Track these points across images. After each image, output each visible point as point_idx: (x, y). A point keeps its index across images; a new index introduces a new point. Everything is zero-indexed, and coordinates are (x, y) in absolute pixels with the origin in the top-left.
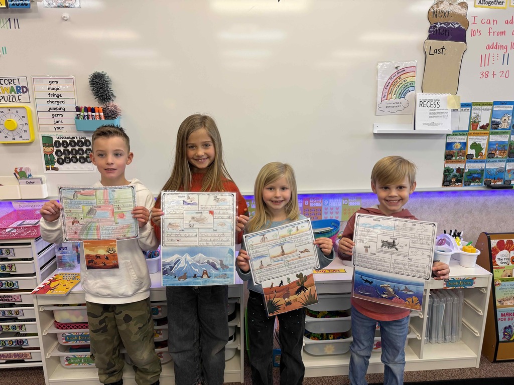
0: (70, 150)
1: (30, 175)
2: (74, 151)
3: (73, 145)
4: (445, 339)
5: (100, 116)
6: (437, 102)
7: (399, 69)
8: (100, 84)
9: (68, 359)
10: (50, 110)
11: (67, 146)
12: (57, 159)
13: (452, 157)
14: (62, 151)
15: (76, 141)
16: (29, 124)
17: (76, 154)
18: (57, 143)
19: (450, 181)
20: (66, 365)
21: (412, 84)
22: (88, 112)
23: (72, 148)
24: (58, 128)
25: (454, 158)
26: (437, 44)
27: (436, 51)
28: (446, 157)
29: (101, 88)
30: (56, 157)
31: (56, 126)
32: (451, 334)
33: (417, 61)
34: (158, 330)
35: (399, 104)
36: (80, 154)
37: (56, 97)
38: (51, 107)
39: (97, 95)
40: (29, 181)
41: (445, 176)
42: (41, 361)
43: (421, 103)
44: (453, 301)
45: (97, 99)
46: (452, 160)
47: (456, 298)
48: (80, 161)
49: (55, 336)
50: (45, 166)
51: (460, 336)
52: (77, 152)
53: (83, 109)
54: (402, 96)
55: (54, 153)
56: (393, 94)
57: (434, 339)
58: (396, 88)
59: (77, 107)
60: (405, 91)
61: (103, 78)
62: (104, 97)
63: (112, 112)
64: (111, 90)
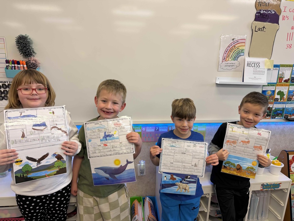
0: (2, 91)
3: (5, 87)
4: (258, 219)
5: (24, 67)
6: (258, 63)
7: (235, 40)
8: (23, 44)
15: (7, 85)
21: (242, 51)
22: (14, 64)
23: (4, 89)
26: (260, 24)
27: (259, 29)
29: (24, 47)
32: (262, 215)
33: (247, 36)
35: (234, 65)
39: (22, 52)
43: (248, 64)
44: (264, 196)
45: (22, 54)
47: (266, 194)
51: (267, 217)
53: (11, 62)
54: (236, 59)
56: (230, 57)
58: (232, 53)
59: (6, 60)
60: (238, 56)
61: (26, 39)
62: (27, 53)
63: (33, 64)
64: (32, 48)
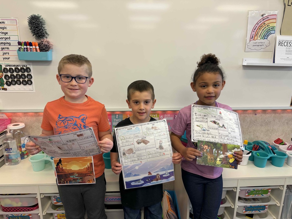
0: (15, 75)
2: (18, 76)
3: (17, 71)
5: (36, 49)
7: (264, 16)
8: (36, 24)
11: (13, 72)
12: (5, 82)
14: (9, 75)
15: (20, 68)
17: (20, 78)
18: (6, 70)
21: (273, 28)
22: (27, 46)
23: (16, 73)
24: (6, 58)
29: (37, 27)
30: (5, 81)
31: (4, 57)
33: (278, 11)
35: (263, 44)
36: (23, 78)
37: (3, 34)
39: (34, 33)
43: (280, 43)
45: (35, 36)
48: (23, 84)
52: (21, 77)
53: (23, 44)
54: (266, 38)
55: (3, 77)
56: (259, 35)
58: (261, 31)
59: (19, 42)
60: (268, 34)
61: (38, 19)
62: (39, 34)
63: (45, 46)
64: (44, 29)
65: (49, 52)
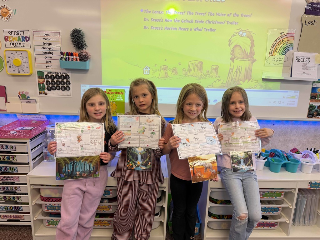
0: (55, 81)
1: (28, 97)
2: (58, 82)
3: (58, 78)
4: (305, 223)
5: (76, 59)
6: (308, 58)
7: (283, 34)
8: (77, 37)
9: (48, 221)
10: (44, 53)
11: (54, 78)
12: (46, 87)
13: (315, 98)
14: (50, 81)
15: (60, 76)
16: (29, 62)
17: (59, 84)
18: (47, 76)
19: (313, 115)
20: (47, 225)
21: (291, 45)
22: (68, 56)
23: (57, 80)
24: (48, 66)
25: (316, 98)
26: (311, 17)
27: (310, 23)
28: (311, 97)
29: (77, 40)
30: (46, 86)
31: (47, 65)
32: (309, 220)
33: (296, 30)
34: (109, 206)
35: (281, 59)
36: (62, 84)
37: (48, 45)
38: (44, 51)
39: (75, 45)
40: (27, 101)
41: (309, 111)
42: (30, 222)
43: (297, 59)
44: (313, 197)
45: (75, 47)
46: (315, 100)
47: (314, 195)
48: (62, 89)
49: (40, 206)
50: (38, 92)
51: (315, 222)
52: (60, 83)
53: (65, 54)
54: (284, 54)
55: (45, 83)
56: (278, 51)
57: (297, 223)
58: (279, 48)
59: (61, 52)
60: (286, 50)
61: (80, 33)
62: (80, 46)
63: (84, 56)
64: (84, 42)
65: (87, 62)
